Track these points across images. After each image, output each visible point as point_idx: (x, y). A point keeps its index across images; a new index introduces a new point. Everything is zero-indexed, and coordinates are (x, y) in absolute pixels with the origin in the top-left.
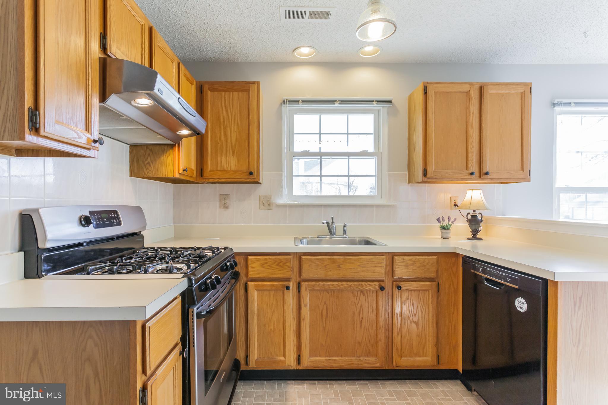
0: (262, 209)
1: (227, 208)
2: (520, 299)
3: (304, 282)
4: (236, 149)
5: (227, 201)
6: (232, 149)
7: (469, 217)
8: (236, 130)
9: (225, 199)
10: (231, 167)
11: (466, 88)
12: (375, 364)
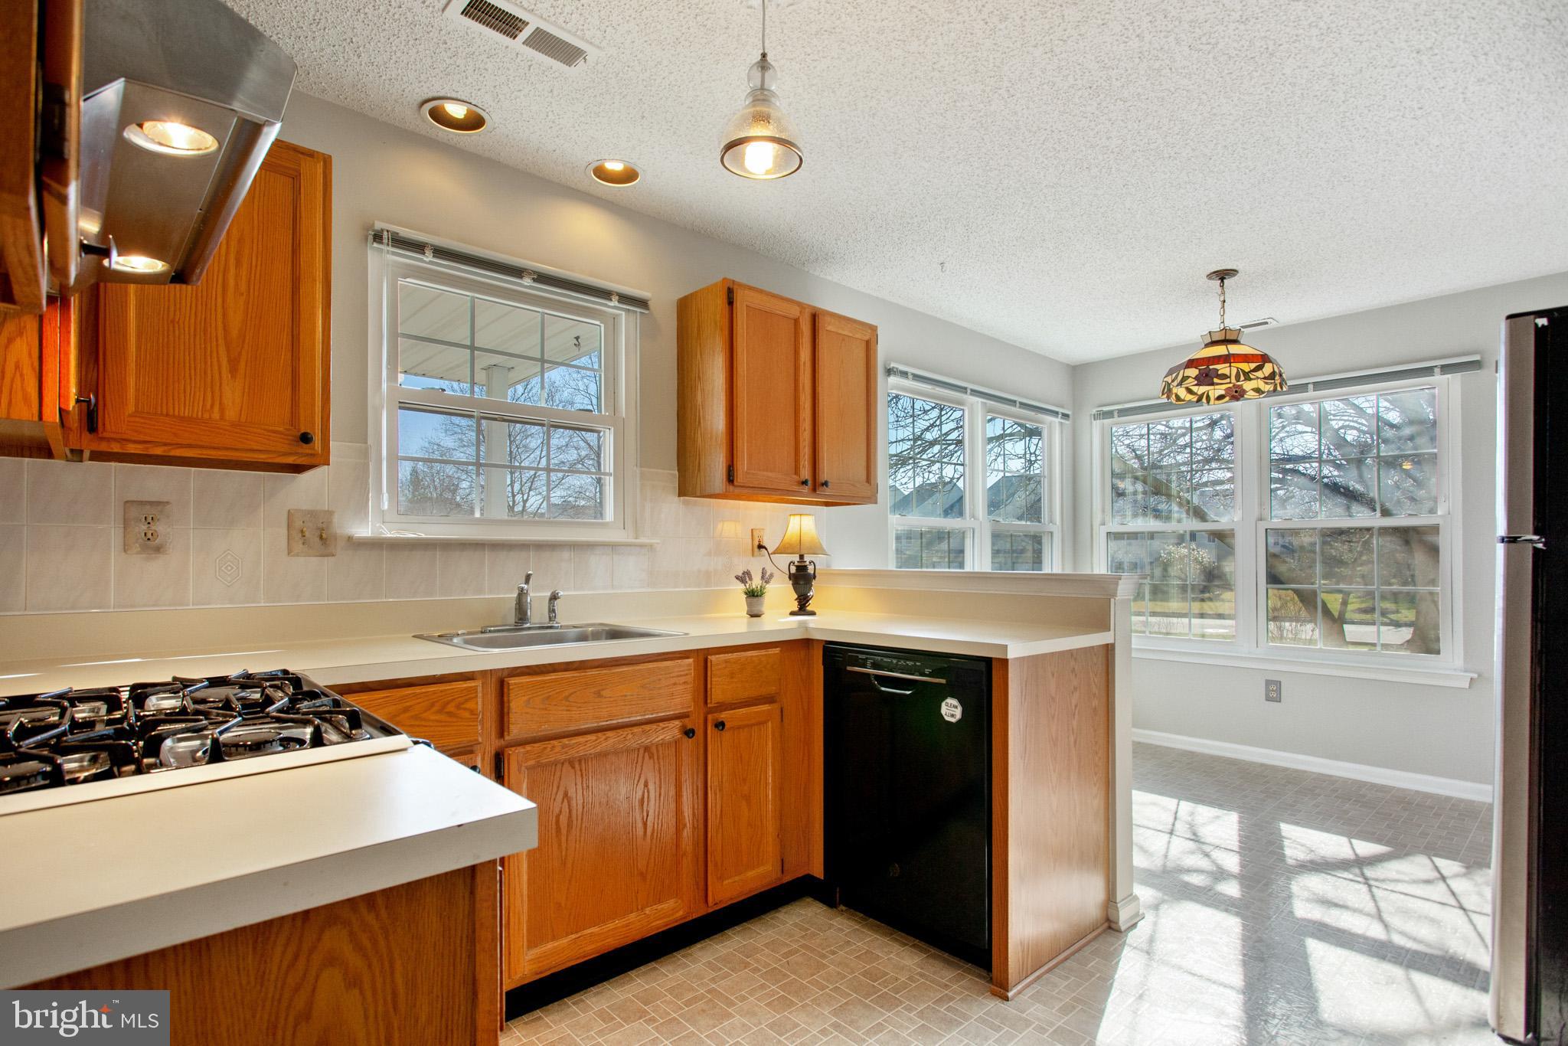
0: (297, 555)
1: (158, 549)
2: (951, 701)
3: (513, 749)
4: (244, 353)
5: (160, 527)
6: (228, 350)
7: (793, 570)
8: (243, 287)
9: (149, 520)
10: (222, 410)
11: (795, 312)
12: (673, 915)
